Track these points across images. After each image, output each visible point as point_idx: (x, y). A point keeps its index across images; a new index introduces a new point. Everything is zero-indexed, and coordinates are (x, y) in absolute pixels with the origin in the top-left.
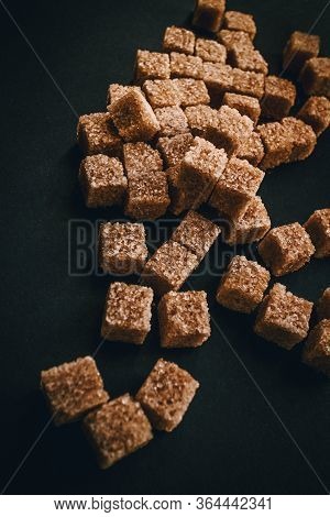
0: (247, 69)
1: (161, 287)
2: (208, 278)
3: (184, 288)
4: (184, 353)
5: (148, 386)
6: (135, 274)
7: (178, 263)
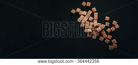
0: (86, 15)
1: (106, 38)
2: (107, 33)
3: (107, 36)
4: (112, 39)
5: (114, 43)
6: (105, 39)
7: (105, 35)
